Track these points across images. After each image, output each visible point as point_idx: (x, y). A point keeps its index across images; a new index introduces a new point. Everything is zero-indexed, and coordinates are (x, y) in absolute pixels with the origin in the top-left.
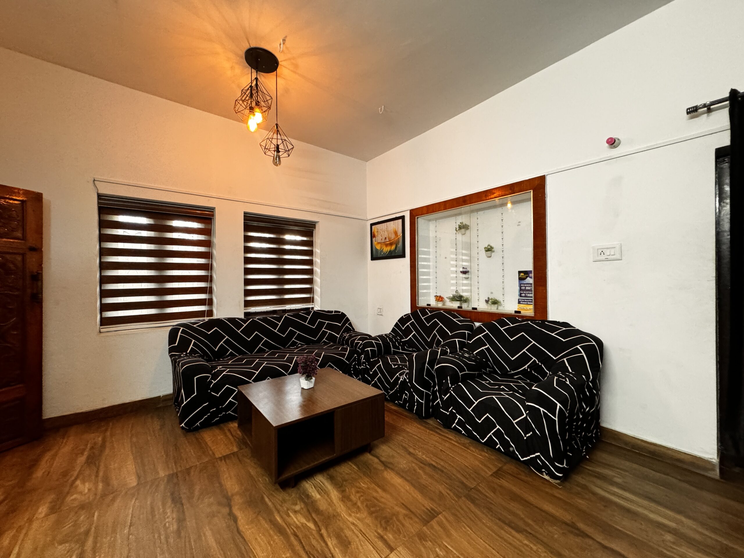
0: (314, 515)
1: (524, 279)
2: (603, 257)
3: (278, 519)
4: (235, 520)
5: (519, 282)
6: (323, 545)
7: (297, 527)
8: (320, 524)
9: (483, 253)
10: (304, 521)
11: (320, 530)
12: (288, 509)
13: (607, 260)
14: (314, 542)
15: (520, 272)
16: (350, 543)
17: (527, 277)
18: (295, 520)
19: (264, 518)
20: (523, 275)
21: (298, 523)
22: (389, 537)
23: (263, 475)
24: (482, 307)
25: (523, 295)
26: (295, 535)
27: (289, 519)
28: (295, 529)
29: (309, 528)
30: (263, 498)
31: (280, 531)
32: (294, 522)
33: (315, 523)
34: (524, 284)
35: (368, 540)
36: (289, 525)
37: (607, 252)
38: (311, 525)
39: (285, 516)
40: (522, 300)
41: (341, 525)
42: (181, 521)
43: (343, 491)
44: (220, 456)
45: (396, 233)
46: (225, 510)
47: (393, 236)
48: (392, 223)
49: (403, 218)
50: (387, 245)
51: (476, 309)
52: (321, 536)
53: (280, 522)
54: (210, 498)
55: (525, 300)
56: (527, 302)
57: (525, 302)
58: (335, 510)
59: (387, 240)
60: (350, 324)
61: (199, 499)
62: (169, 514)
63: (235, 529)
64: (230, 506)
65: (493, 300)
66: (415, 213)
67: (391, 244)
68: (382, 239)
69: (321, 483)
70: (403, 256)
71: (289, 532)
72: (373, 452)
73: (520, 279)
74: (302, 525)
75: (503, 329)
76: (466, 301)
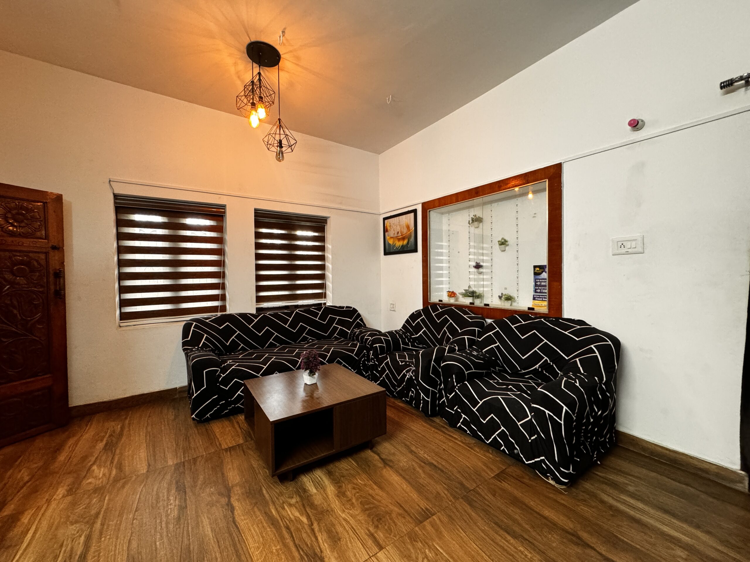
0: (308, 510)
1: (540, 274)
2: (623, 250)
3: (274, 512)
4: (232, 509)
5: (534, 277)
6: (313, 539)
7: (291, 520)
8: (313, 518)
9: (497, 246)
10: (297, 514)
11: (312, 525)
12: (284, 503)
13: (627, 253)
14: (304, 535)
15: (535, 267)
16: (339, 539)
17: (542, 272)
18: (289, 513)
19: (259, 510)
20: (538, 270)
21: (291, 516)
22: (380, 535)
23: (264, 468)
24: (495, 302)
25: (539, 291)
26: (288, 528)
27: (284, 513)
28: (288, 522)
29: (301, 522)
30: (261, 489)
31: (273, 522)
32: (288, 515)
33: (309, 517)
34: (540, 279)
35: (359, 538)
36: (282, 518)
37: (628, 245)
38: (304, 520)
39: (280, 509)
40: (537, 296)
41: (333, 520)
42: (182, 508)
43: (340, 487)
44: (226, 447)
45: (408, 227)
46: (224, 500)
47: (405, 231)
48: (404, 216)
49: (415, 211)
50: (399, 240)
51: (488, 305)
52: (313, 530)
53: (274, 514)
54: (211, 487)
55: (541, 296)
56: (542, 298)
57: (541, 298)
58: (329, 505)
59: (400, 234)
60: (362, 320)
61: (201, 489)
62: (172, 502)
63: (231, 519)
64: (229, 497)
65: (507, 296)
66: (427, 207)
67: (403, 239)
68: (394, 234)
69: (319, 479)
70: (415, 250)
71: (282, 525)
72: (375, 449)
73: (536, 274)
74: (296, 519)
75: (514, 327)
76: (479, 296)
